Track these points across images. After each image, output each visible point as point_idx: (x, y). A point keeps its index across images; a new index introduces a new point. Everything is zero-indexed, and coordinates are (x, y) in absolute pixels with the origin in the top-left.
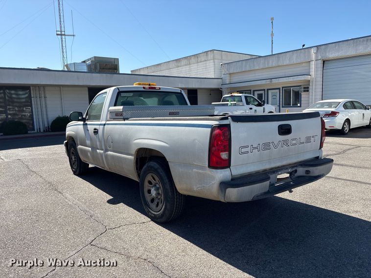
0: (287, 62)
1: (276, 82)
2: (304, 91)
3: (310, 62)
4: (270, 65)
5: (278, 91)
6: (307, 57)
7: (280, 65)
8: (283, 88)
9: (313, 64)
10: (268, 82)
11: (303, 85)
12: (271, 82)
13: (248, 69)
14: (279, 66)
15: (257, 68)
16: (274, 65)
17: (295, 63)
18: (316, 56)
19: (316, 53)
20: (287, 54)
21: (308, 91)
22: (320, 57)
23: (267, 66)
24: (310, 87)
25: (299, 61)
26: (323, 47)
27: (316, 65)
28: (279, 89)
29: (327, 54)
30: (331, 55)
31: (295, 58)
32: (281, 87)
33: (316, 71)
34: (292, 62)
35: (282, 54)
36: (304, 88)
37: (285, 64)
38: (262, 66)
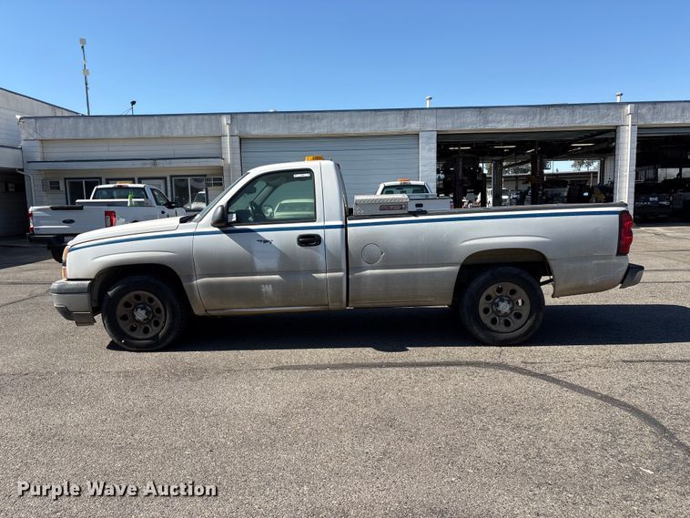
0: (179, 132)
1: (166, 166)
2: (215, 184)
3: (220, 137)
4: (144, 134)
5: (162, 182)
6: (214, 129)
7: (165, 135)
8: (171, 177)
9: (227, 141)
10: (148, 164)
11: (212, 175)
12: (155, 164)
13: (92, 134)
14: (162, 138)
15: (116, 136)
16: (153, 134)
17: (194, 134)
18: (231, 130)
19: (230, 125)
20: (178, 117)
21: (221, 184)
22: (236, 132)
23: (137, 135)
24: (225, 179)
25: (201, 133)
26: (241, 116)
27: (231, 143)
28: (165, 179)
29: (248, 129)
30: (255, 131)
31: (193, 127)
32: (167, 175)
33: (233, 153)
34: (188, 134)
35: (169, 118)
36: (215, 179)
37: (175, 135)
38: (125, 134)
